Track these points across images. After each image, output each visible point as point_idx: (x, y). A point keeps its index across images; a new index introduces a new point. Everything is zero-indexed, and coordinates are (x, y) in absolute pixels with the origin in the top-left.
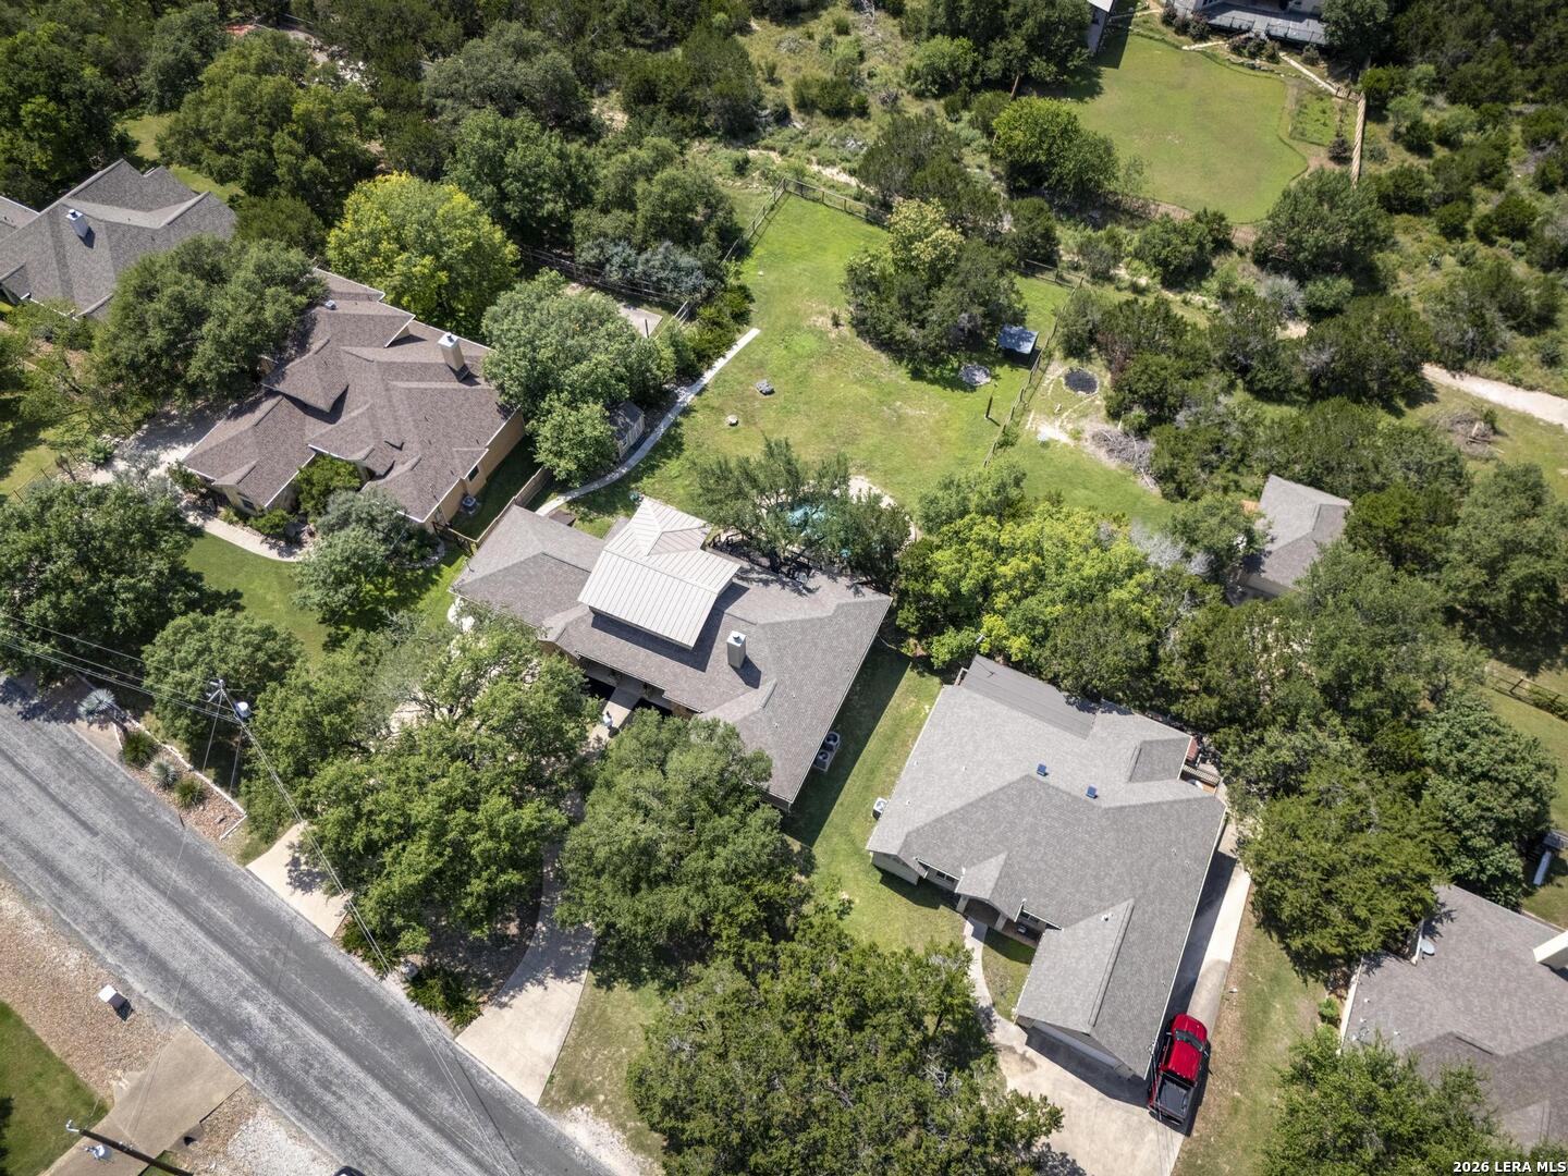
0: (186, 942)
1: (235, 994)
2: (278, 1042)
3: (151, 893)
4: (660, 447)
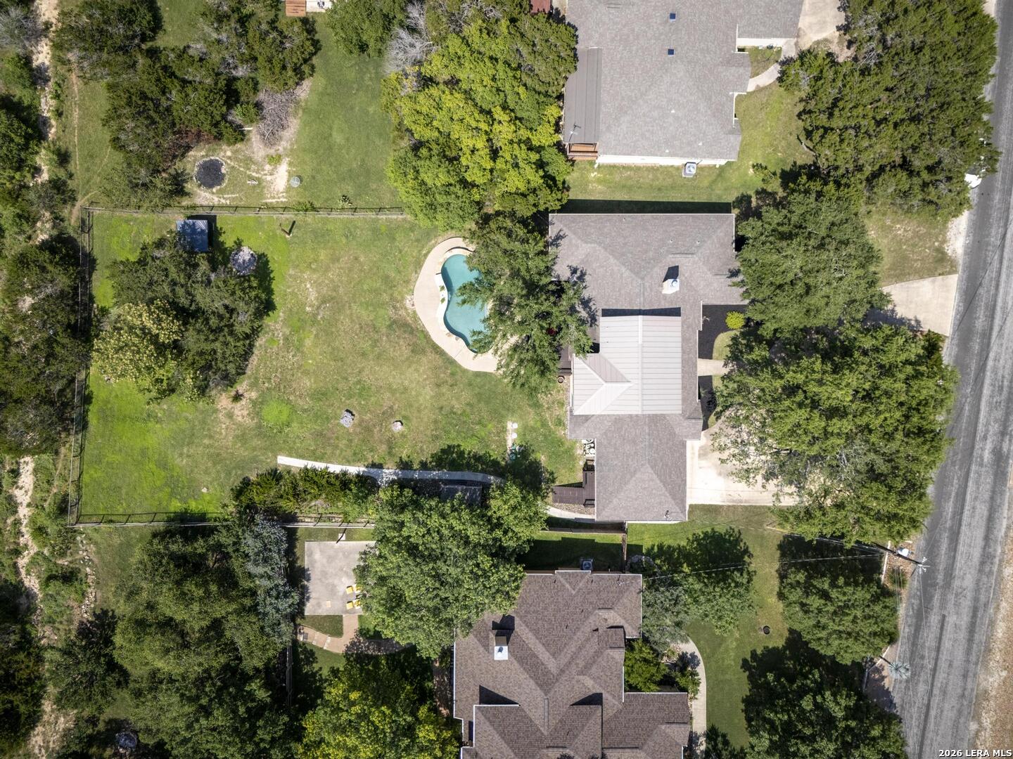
0: (972, 516)
1: (984, 469)
2: (995, 428)
3: (959, 557)
4: (454, 466)
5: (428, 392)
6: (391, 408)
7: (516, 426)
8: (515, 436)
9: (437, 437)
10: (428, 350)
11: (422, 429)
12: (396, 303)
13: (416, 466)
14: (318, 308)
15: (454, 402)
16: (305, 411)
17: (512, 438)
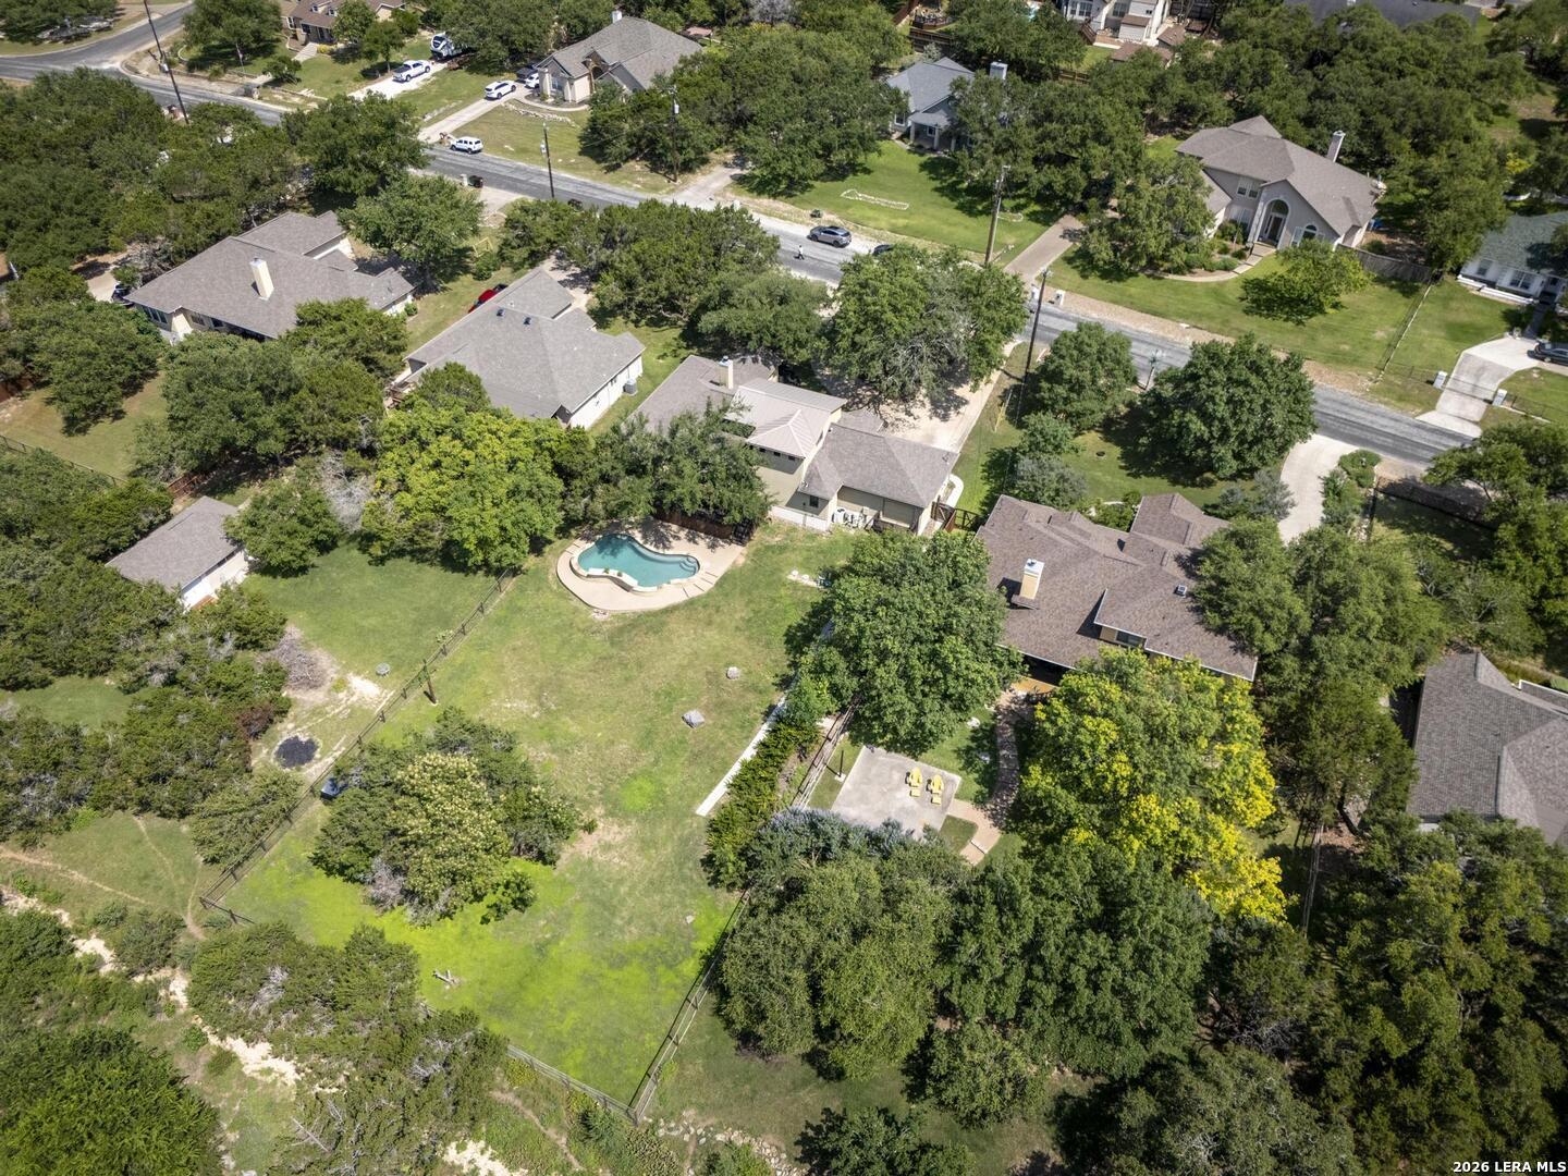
5: (712, 635)
6: (708, 673)
7: (795, 572)
8: (806, 576)
9: (769, 643)
10: (664, 618)
12: (592, 629)
13: (791, 673)
14: (541, 705)
15: (737, 616)
16: (656, 762)
17: (807, 580)
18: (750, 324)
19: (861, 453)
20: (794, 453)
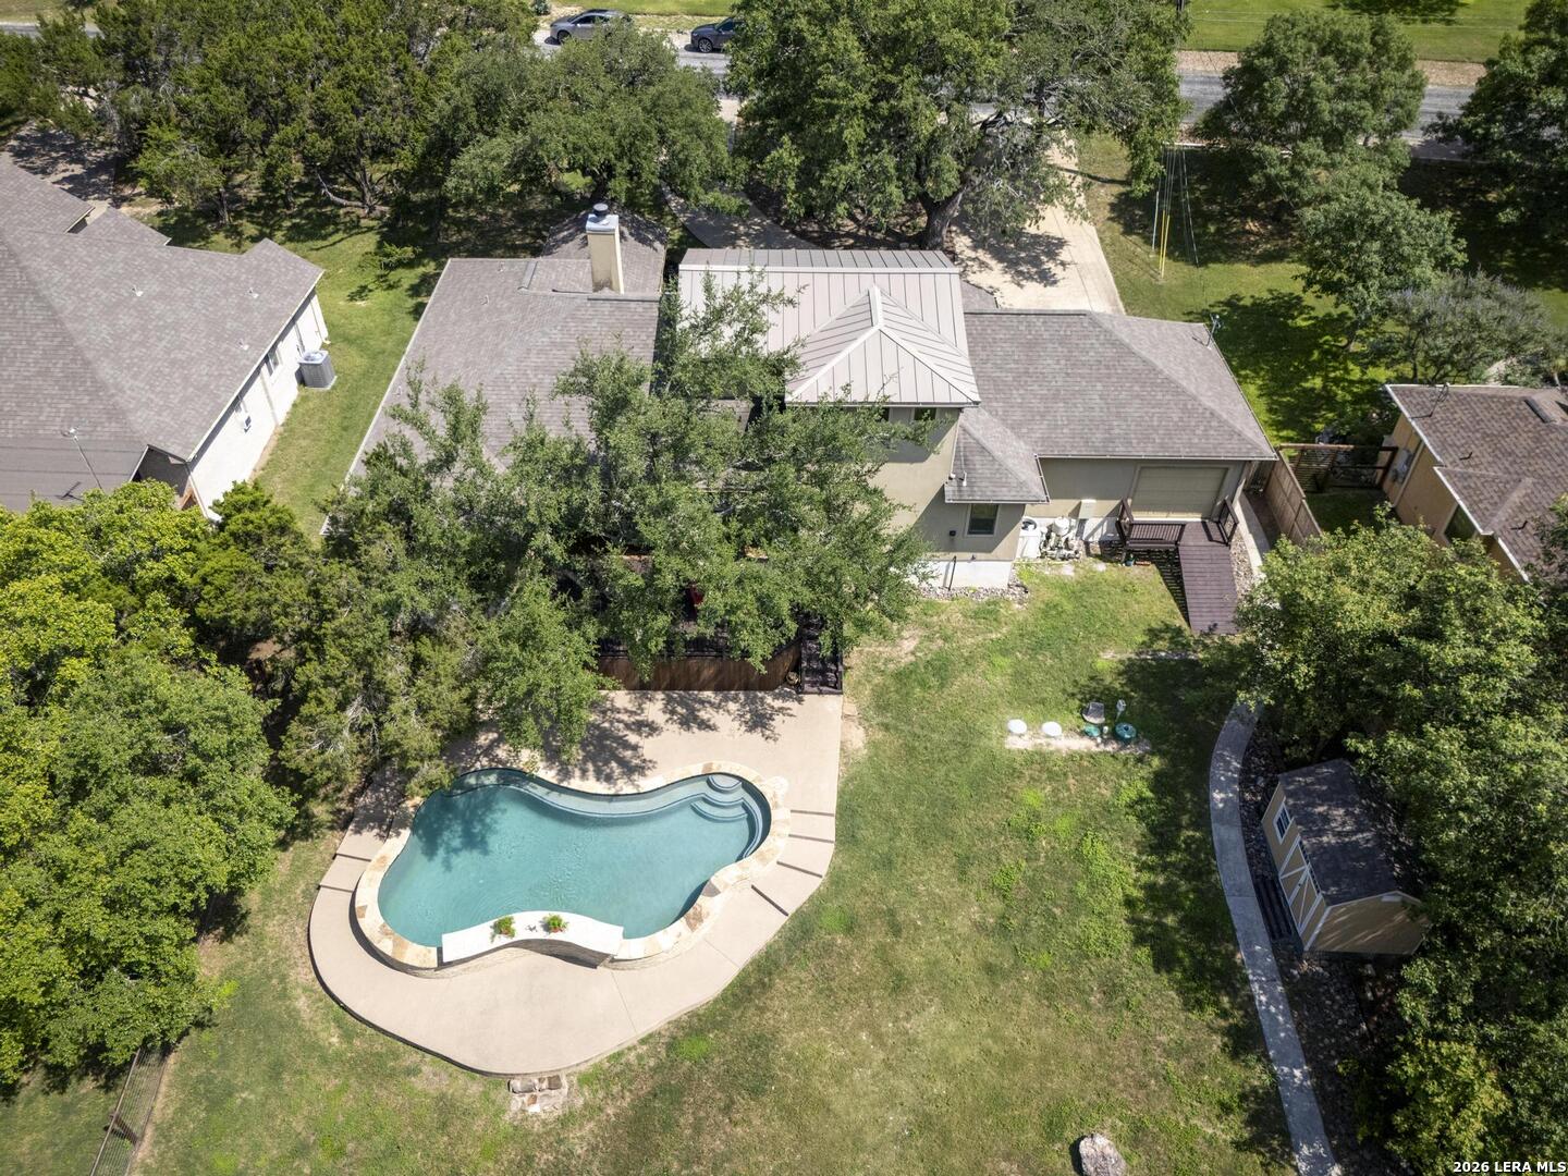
4: (1211, 922)
5: (929, 1023)
7: (1017, 725)
8: (1052, 727)
9: (1111, 990)
10: (751, 1022)
11: (1088, 1051)
13: (1258, 1078)
15: (961, 923)
17: (1061, 737)
18: (600, 137)
19: (1048, 364)
20: (942, 396)
